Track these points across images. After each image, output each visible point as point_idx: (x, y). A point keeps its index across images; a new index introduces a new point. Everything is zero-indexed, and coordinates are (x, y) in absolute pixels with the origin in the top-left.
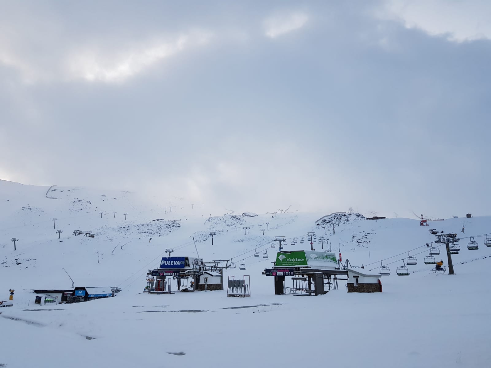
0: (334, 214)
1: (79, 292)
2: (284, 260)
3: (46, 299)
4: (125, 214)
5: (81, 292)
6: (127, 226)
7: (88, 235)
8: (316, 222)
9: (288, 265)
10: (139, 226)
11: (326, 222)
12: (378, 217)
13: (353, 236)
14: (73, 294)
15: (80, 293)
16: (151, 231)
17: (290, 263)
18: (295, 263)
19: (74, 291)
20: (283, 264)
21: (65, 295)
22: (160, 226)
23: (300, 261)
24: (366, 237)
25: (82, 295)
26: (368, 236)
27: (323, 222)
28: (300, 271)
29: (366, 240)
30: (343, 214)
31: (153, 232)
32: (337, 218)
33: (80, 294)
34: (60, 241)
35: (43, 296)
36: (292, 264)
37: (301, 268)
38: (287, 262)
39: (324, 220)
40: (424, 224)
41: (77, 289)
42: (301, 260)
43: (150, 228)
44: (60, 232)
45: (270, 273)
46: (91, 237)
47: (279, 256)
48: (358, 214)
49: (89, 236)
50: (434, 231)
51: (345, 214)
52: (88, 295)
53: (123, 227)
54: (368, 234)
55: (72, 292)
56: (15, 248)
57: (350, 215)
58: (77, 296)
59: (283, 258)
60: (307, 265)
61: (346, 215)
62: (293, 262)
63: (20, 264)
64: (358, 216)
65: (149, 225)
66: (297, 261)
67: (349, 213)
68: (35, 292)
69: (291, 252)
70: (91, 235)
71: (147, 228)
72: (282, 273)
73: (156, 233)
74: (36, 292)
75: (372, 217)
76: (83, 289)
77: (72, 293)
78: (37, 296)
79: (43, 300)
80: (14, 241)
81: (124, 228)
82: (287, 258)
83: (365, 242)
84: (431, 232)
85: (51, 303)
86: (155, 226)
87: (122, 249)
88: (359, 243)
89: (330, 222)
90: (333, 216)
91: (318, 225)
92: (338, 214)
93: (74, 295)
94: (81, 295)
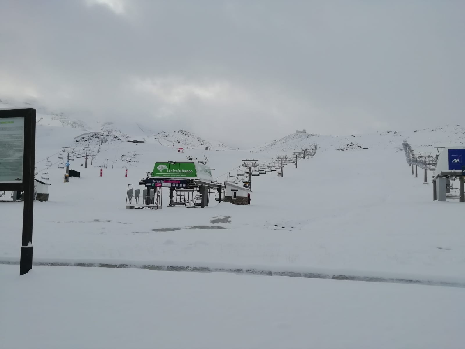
0: (93, 133)
2: (164, 171)
8: (75, 138)
9: (170, 177)
11: (85, 140)
12: (138, 141)
13: (122, 155)
17: (173, 174)
18: (181, 175)
20: (163, 174)
23: (187, 173)
24: (134, 157)
26: (136, 156)
27: (82, 139)
28: (194, 183)
29: (135, 160)
30: (101, 135)
32: (95, 138)
36: (176, 176)
37: (195, 180)
38: (169, 173)
39: (83, 137)
40: (180, 151)
42: (188, 171)
45: (152, 184)
47: (158, 166)
48: (116, 136)
50: (190, 157)
51: (103, 134)
54: (136, 154)
57: (108, 136)
59: (164, 169)
60: (197, 177)
61: (104, 136)
62: (177, 173)
64: (115, 138)
66: (184, 173)
67: (107, 134)
69: (176, 162)
72: (171, 184)
75: (133, 141)
82: (169, 169)
83: (134, 161)
84: (188, 158)
88: (128, 162)
89: (89, 140)
90: (92, 135)
91: (77, 141)
92: (96, 133)
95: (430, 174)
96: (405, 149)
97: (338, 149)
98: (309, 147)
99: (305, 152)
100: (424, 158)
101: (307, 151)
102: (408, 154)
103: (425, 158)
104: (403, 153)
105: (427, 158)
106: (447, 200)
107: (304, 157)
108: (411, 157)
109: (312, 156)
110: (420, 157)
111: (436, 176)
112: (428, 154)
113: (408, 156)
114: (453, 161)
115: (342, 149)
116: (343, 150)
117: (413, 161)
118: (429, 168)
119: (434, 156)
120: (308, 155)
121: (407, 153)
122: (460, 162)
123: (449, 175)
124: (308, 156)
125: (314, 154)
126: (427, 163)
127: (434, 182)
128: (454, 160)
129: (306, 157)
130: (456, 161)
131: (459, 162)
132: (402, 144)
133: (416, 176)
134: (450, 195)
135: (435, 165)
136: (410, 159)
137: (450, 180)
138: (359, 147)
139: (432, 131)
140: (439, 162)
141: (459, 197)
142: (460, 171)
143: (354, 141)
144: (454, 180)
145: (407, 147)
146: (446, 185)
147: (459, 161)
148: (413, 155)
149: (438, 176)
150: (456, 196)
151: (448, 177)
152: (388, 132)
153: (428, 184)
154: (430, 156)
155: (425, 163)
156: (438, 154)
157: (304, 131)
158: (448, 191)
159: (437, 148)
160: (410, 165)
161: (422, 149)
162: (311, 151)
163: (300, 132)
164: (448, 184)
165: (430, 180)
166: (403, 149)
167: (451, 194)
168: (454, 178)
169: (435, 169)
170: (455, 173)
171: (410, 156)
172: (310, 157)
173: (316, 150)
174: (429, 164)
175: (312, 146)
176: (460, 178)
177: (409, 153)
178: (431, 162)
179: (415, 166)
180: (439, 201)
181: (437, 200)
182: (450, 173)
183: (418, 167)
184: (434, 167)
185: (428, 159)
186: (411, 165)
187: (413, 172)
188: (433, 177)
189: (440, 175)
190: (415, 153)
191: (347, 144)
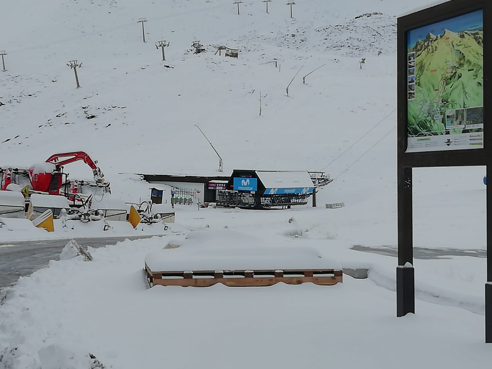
1: (243, 181)
3: (173, 196)
4: (289, 4)
5: (248, 180)
6: (301, 32)
7: (224, 52)
10: (329, 31)
14: (229, 186)
15: (245, 183)
16: (356, 43)
19: (231, 179)
21: (212, 188)
22: (376, 28)
25: (251, 189)
31: (361, 44)
33: (244, 186)
34: (168, 67)
35: (165, 188)
41: (237, 174)
43: (353, 35)
44: (165, 46)
46: (230, 56)
49: (227, 55)
52: (265, 189)
53: (290, 33)
55: (227, 182)
56: (78, 83)
58: (240, 191)
63: (93, 117)
65: (351, 28)
68: (144, 179)
70: (230, 51)
71: (346, 35)
73: (368, 48)
74: (148, 178)
76: (252, 174)
77: (226, 184)
78: (153, 190)
79: (166, 197)
80: (74, 67)
81: (293, 36)
85: (186, 205)
86: (365, 30)
87: (304, 83)
93: (232, 189)
94: (247, 189)
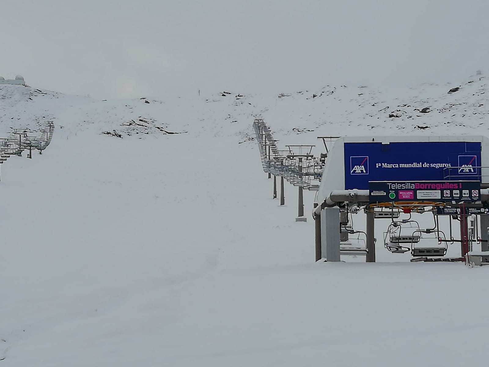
95: (310, 198)
96: (260, 137)
97: (108, 133)
98: (33, 126)
99: (23, 139)
100: (297, 159)
101: (28, 134)
102: (266, 149)
103: (300, 160)
104: (255, 145)
105: (304, 159)
106: (343, 258)
107: (19, 153)
108: (271, 158)
109: (41, 149)
110: (289, 157)
111: (320, 204)
112: (305, 151)
113: (266, 154)
114: (354, 169)
115: (117, 132)
116: (120, 136)
117: (275, 167)
118: (308, 184)
119: (318, 156)
120: (30, 146)
121: (263, 146)
122: (367, 172)
123: (346, 202)
124: (30, 150)
125: (47, 144)
126: (304, 171)
127: (317, 217)
128: (356, 166)
129: (26, 152)
130: (358, 169)
131: (365, 172)
132: (253, 126)
133: (283, 203)
134: (347, 247)
135: (318, 176)
136: (270, 162)
137: (348, 213)
138: (158, 128)
139: (314, 96)
140: (326, 171)
141: (366, 251)
142: (366, 192)
143: (145, 112)
144: (356, 211)
145: (264, 133)
146: (341, 223)
147: (364, 169)
148: (275, 152)
149: (324, 205)
150: (359, 250)
151: (344, 206)
152: (223, 95)
153: (305, 220)
154: (310, 156)
155: (299, 172)
156: (325, 152)
157: (20, 81)
158: (344, 237)
159: (323, 138)
160: (270, 177)
161: (295, 139)
162: (38, 135)
163: (9, 82)
164: (345, 222)
165: (309, 211)
166: (254, 136)
167: (351, 244)
168: (355, 207)
169: (317, 186)
170: (356, 196)
171: (269, 156)
172: (35, 152)
173: (51, 134)
174: (307, 174)
175: (42, 122)
176: (366, 208)
177: (267, 147)
178: (312, 171)
179: (279, 179)
180: (326, 261)
181: (323, 259)
182: (348, 197)
183: (285, 180)
184: (316, 182)
185: (305, 164)
186: (272, 176)
187: (275, 193)
188: (316, 205)
189: (329, 202)
190: (280, 146)
191: (129, 120)
